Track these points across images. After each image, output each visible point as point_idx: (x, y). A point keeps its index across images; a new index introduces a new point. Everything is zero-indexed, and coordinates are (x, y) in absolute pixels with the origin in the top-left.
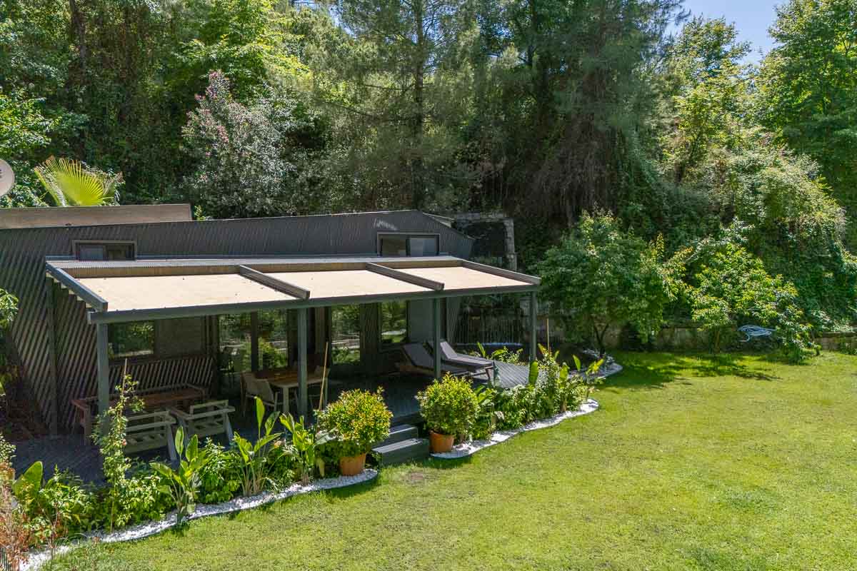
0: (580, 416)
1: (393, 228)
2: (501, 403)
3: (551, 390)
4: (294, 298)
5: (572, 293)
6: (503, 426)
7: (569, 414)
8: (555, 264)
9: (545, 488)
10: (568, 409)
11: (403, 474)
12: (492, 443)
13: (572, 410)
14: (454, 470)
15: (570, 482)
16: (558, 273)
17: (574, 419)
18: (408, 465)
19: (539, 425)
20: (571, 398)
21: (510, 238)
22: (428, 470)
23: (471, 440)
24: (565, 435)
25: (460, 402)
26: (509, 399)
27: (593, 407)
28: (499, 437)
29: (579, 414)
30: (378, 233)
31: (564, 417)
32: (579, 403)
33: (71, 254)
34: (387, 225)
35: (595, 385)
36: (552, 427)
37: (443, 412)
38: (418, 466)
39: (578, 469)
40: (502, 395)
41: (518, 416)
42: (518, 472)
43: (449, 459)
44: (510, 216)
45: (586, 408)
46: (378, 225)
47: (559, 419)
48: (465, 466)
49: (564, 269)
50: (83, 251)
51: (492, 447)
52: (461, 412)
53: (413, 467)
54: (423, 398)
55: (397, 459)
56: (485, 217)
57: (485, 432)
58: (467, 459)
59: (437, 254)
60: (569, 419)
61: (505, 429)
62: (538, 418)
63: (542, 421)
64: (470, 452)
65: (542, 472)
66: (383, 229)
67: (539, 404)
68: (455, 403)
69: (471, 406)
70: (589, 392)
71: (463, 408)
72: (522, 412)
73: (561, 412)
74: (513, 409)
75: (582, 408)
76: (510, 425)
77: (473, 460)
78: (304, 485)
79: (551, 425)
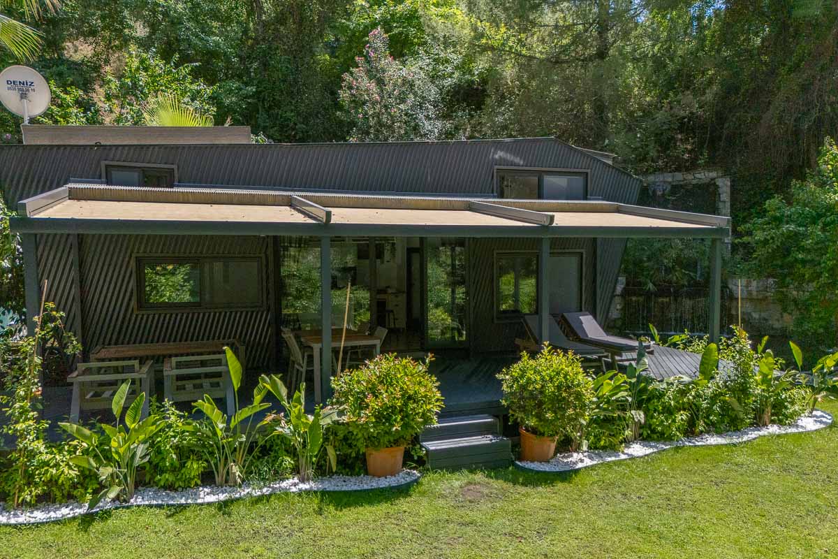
0: (794, 434)
1: (517, 160)
2: (649, 400)
3: (741, 389)
4: (314, 222)
5: (804, 262)
6: (647, 434)
7: (774, 429)
8: (778, 221)
9: (682, 545)
10: (773, 422)
11: (457, 484)
12: (623, 457)
13: (781, 423)
14: (540, 489)
15: (736, 542)
16: (782, 234)
17: (779, 436)
18: (472, 471)
19: (713, 440)
20: (779, 406)
21: (724, 202)
22: (498, 484)
23: (585, 448)
24: (756, 458)
25: (559, 388)
26: (661, 395)
27: (821, 422)
28: (637, 450)
29: (794, 430)
30: (496, 167)
31: (764, 432)
32: (796, 414)
33: (100, 178)
34: (509, 157)
35: (828, 389)
36: (734, 445)
37: (534, 399)
38: (489, 476)
39: (758, 519)
40: (650, 388)
41: (674, 421)
42: (645, 507)
43: (538, 472)
44: (727, 172)
45: (808, 424)
46: (496, 157)
47: (753, 435)
48: (560, 485)
49: (792, 227)
50: (115, 174)
51: (619, 463)
52: (559, 403)
53: (479, 477)
54: (507, 378)
55: (453, 462)
56: (690, 177)
57: (615, 441)
58: (567, 475)
59: (586, 199)
60: (771, 435)
61: (653, 440)
62: (713, 429)
63: (719, 433)
64: (580, 465)
65: (687, 514)
66: (502, 161)
67: (716, 408)
68: (550, 388)
69: (579, 396)
70: (816, 400)
71: (564, 398)
72: (682, 417)
73: (758, 423)
74: (669, 411)
75: (800, 422)
76: (662, 434)
77: (576, 479)
78: (303, 481)
79: (735, 440)
